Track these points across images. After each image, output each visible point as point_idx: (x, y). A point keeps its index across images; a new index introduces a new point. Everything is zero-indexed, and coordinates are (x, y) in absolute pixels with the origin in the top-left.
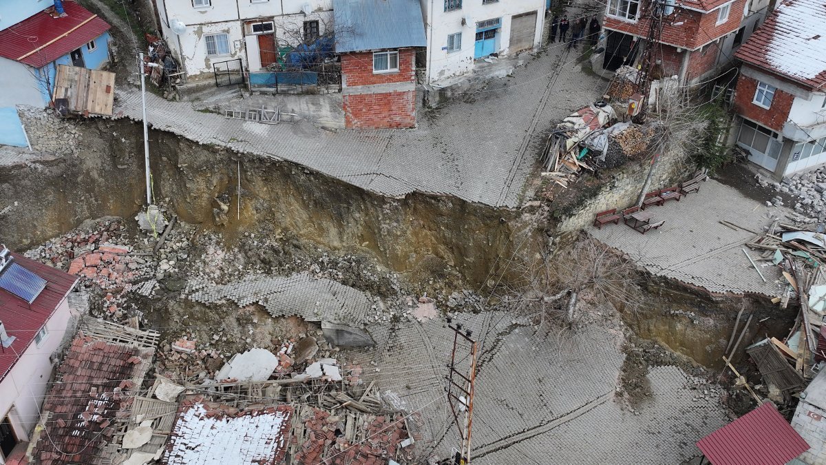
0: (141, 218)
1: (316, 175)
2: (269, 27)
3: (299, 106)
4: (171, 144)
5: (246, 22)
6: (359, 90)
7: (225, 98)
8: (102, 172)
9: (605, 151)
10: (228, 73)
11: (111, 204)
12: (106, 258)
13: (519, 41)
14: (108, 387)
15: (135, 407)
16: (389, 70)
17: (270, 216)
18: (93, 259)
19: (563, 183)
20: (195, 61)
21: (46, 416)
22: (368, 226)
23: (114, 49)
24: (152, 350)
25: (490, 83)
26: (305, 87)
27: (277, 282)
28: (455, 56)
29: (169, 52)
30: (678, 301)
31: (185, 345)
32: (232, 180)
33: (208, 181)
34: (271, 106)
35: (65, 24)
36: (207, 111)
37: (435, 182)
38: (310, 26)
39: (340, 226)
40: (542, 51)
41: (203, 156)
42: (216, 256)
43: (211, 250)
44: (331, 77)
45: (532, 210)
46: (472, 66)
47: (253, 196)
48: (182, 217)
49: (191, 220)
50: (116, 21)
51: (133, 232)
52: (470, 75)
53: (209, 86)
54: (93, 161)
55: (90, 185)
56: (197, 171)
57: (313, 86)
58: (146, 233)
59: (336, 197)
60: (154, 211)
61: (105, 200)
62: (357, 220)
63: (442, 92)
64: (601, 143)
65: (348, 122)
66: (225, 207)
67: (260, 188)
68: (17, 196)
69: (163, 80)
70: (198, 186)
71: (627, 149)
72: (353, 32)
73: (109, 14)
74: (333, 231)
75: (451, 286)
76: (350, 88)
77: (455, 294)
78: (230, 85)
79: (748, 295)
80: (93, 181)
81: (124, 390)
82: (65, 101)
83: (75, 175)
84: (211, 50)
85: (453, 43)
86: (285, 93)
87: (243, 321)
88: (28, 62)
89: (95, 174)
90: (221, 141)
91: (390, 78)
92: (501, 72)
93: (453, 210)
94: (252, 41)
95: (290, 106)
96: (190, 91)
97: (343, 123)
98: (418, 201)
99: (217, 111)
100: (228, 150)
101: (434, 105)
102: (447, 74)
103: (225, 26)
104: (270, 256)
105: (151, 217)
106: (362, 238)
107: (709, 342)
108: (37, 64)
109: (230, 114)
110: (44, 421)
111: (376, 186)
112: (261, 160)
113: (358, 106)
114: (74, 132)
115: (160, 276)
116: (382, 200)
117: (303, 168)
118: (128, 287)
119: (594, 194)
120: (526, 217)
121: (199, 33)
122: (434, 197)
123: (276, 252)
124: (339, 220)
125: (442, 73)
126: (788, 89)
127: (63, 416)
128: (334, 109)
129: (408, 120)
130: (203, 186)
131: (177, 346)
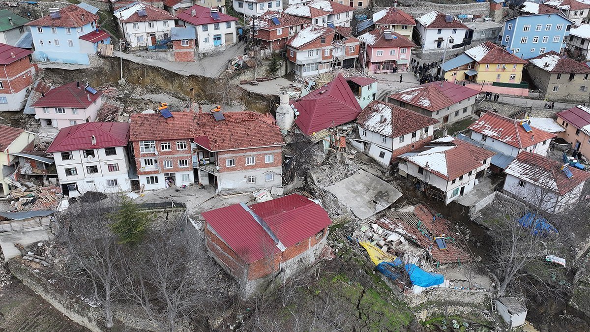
0: (119, 82)
1: (166, 70)
2: (154, 35)
3: (162, 55)
4: (127, 63)
5: (148, 33)
6: (178, 51)
7: (142, 53)
8: (109, 71)
9: (242, 64)
10: (143, 47)
11: (111, 79)
12: (110, 90)
13: (228, 41)
14: (113, 114)
15: (119, 118)
16: (186, 45)
17: (153, 81)
18: (107, 91)
19: (231, 73)
20: (134, 43)
21: (98, 118)
22: (180, 84)
23: (112, 42)
24: (123, 108)
25: (219, 52)
26: (164, 50)
27: (155, 95)
28: (207, 44)
29: (127, 42)
30: (257, 99)
31: (131, 108)
32: (143, 72)
33: (137, 72)
34: (155, 55)
35: (98, 35)
36: (137, 56)
37: (197, 72)
38: (166, 35)
39: (172, 84)
40: (236, 44)
41: (136, 66)
42: (139, 90)
43: (138, 89)
44: (171, 47)
45: (222, 79)
46: (214, 48)
47: (149, 76)
48: (130, 82)
49: (133, 83)
50: (112, 35)
51: (117, 85)
52: (213, 50)
53: (138, 50)
54: (107, 68)
55: (106, 74)
56: (134, 69)
57: (165, 49)
58: (121, 86)
59: (171, 76)
60: (123, 79)
61: (110, 78)
62: (177, 82)
63: (204, 54)
64: (241, 63)
65: (176, 59)
66: (142, 79)
67: (151, 74)
68: (86, 76)
69: (126, 48)
70: (134, 73)
71: (249, 65)
72: (175, 35)
73: (110, 33)
74: (171, 86)
75: (202, 99)
76: (175, 50)
77: (203, 101)
78: (143, 50)
79: (273, 96)
80: (107, 73)
81: (116, 115)
82: (100, 52)
83: (102, 71)
84: (138, 40)
85: (206, 40)
86: (158, 51)
87: (146, 104)
88: (92, 42)
89: (107, 71)
90: (141, 62)
91: (186, 48)
92: (222, 49)
93: (202, 79)
94: (150, 38)
95: (160, 55)
96: (132, 51)
97: (174, 60)
98: (192, 77)
99: (140, 56)
100: (142, 64)
101: (202, 58)
102: (205, 49)
103: (142, 34)
104: (153, 90)
105: (122, 81)
106: (178, 87)
107: (265, 108)
108: (94, 42)
109: (143, 57)
110: (98, 119)
111: (181, 73)
112: (151, 66)
113: (178, 55)
114: (102, 60)
115: (125, 93)
116: (183, 76)
117: (162, 69)
118: (116, 96)
119: (239, 75)
120: (221, 81)
121: (135, 36)
122: (197, 76)
123: (155, 89)
124: (172, 82)
125: (204, 49)
126: (296, 51)
127: (102, 118)
128: (171, 56)
129: (193, 60)
130: (136, 74)
131: (129, 108)
